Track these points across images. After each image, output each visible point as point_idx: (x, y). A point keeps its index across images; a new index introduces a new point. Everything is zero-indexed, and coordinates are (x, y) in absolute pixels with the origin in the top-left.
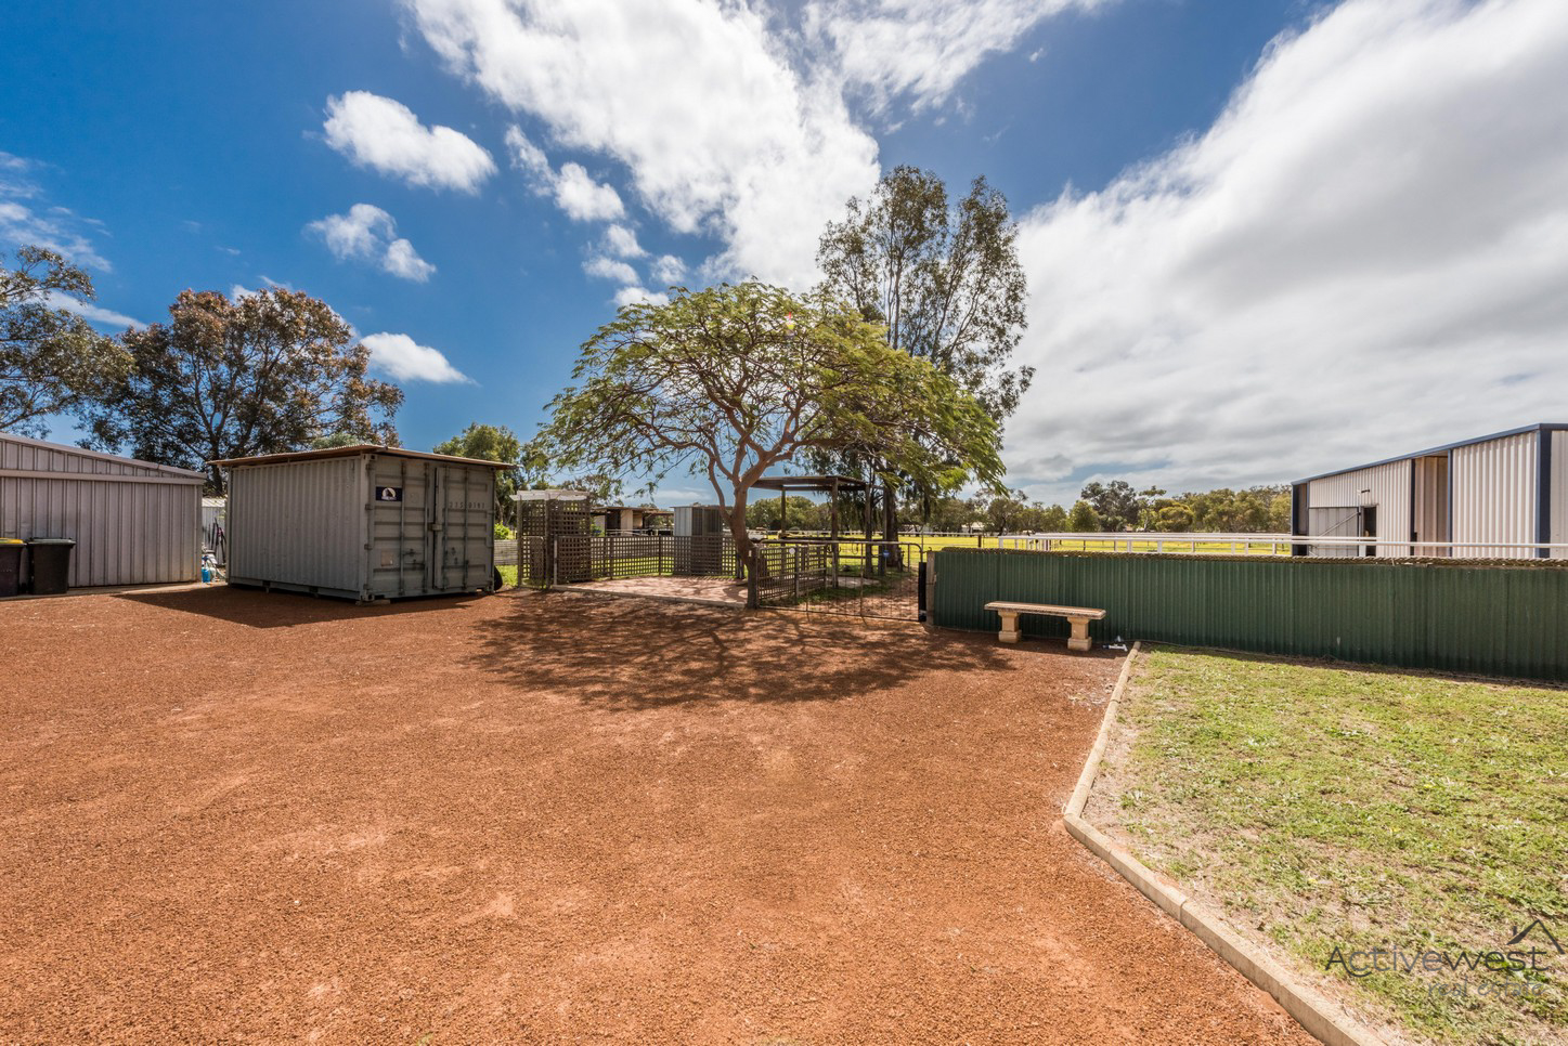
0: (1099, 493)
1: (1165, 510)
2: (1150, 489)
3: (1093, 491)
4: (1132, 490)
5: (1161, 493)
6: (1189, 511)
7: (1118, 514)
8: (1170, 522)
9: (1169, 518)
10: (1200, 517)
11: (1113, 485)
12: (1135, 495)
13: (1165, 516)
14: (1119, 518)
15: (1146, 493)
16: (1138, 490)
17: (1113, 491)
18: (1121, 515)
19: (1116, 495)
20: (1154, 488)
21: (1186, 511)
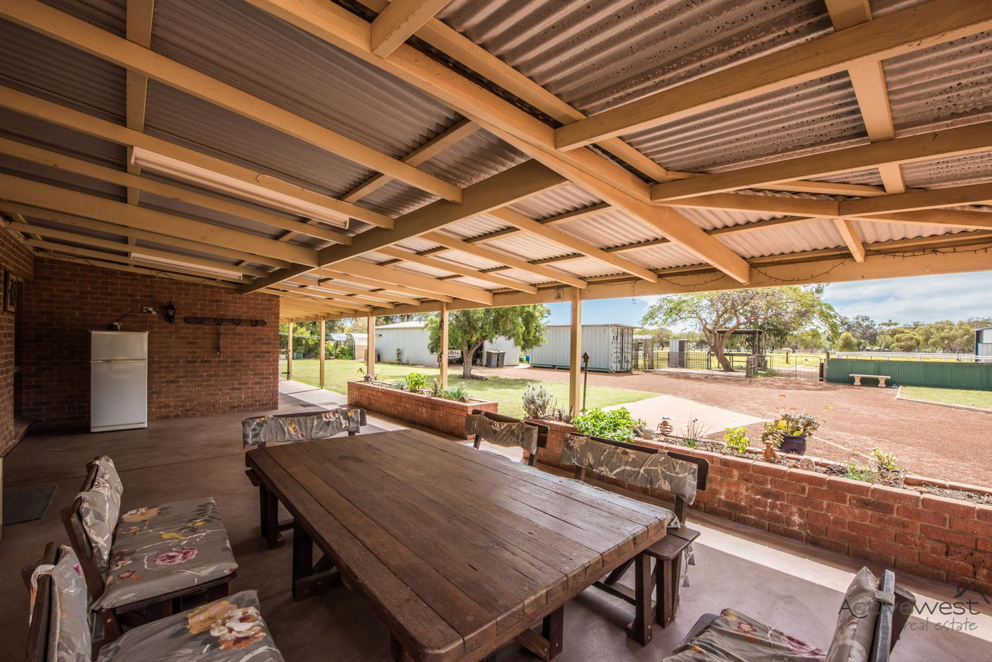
0: (846, 323)
1: (898, 335)
2: (887, 322)
3: (842, 323)
4: (872, 321)
5: (895, 324)
6: (917, 337)
7: (861, 338)
8: (902, 344)
9: (902, 341)
10: (926, 340)
11: (857, 318)
12: (874, 325)
13: (898, 340)
14: (863, 341)
15: (884, 324)
16: (877, 322)
17: (857, 322)
18: (864, 339)
19: (860, 325)
20: (890, 321)
21: (915, 337)
